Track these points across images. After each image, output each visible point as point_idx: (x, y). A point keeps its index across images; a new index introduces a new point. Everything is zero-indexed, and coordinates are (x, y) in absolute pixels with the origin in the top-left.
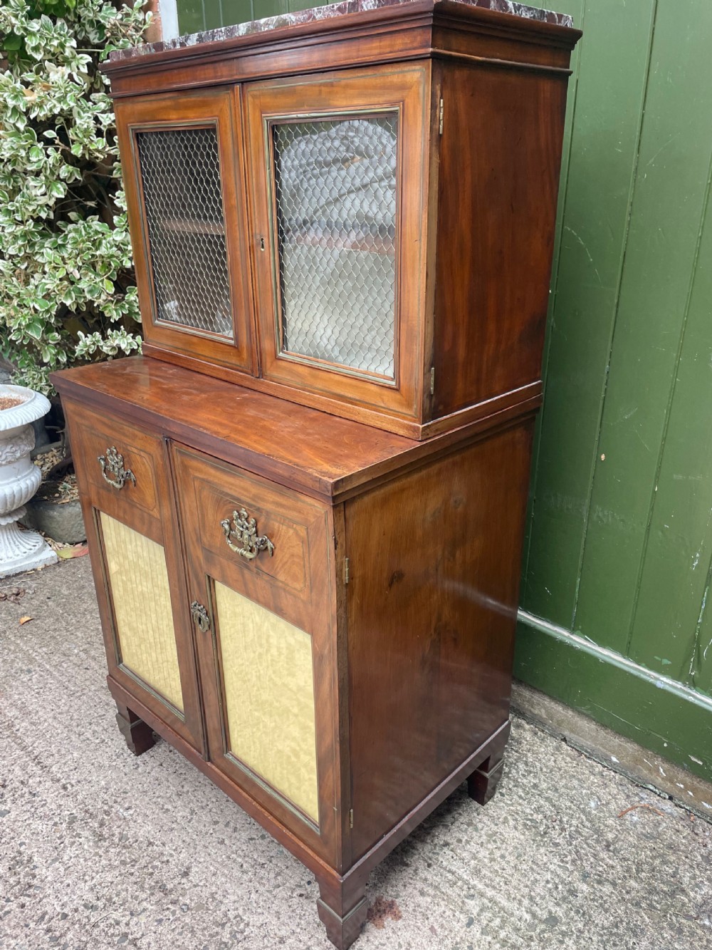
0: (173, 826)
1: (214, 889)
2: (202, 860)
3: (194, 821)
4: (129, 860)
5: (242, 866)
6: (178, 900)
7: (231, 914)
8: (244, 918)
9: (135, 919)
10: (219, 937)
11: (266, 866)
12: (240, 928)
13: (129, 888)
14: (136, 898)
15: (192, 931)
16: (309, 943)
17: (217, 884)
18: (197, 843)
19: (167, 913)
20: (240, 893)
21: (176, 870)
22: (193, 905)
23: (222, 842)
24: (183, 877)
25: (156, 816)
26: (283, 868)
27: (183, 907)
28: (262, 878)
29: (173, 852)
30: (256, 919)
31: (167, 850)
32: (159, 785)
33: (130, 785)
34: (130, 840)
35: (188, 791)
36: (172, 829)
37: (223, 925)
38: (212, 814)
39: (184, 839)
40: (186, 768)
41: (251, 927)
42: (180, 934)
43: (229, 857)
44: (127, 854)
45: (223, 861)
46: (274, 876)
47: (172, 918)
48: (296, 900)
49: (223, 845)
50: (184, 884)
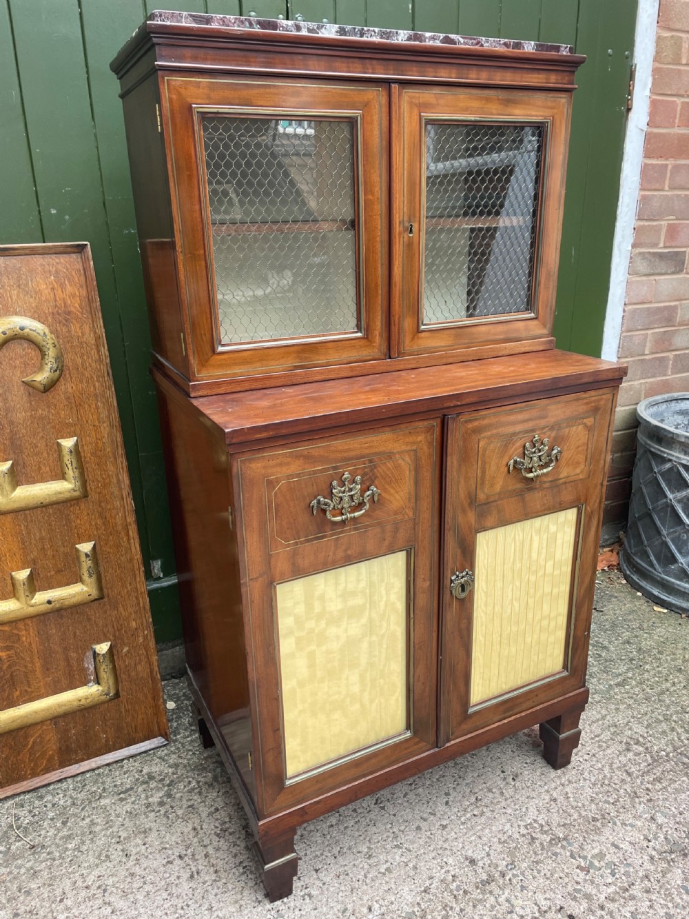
0: (411, 865)
1: (495, 840)
2: (461, 845)
3: (411, 847)
4: (444, 912)
5: (475, 815)
6: (500, 872)
7: (523, 831)
8: (529, 822)
9: (517, 909)
10: (545, 843)
11: (479, 798)
12: (538, 827)
13: (479, 913)
14: (493, 907)
15: (537, 863)
16: (558, 783)
17: (491, 837)
18: (439, 847)
19: (514, 881)
20: (504, 821)
21: (466, 869)
22: (509, 859)
23: (444, 827)
24: (476, 865)
25: (393, 880)
26: (485, 785)
27: (509, 867)
28: (492, 802)
29: (444, 870)
30: (532, 813)
31: (439, 874)
32: (347, 874)
33: (335, 904)
34: (416, 910)
35: (369, 848)
36: (415, 868)
37: (533, 838)
38: (407, 829)
39: (431, 858)
40: (333, 846)
41: (538, 819)
42: (539, 872)
43: (463, 823)
44: (434, 914)
45: (467, 828)
46: (491, 793)
47: (521, 877)
48: (518, 784)
49: (448, 826)
50: (484, 864)
